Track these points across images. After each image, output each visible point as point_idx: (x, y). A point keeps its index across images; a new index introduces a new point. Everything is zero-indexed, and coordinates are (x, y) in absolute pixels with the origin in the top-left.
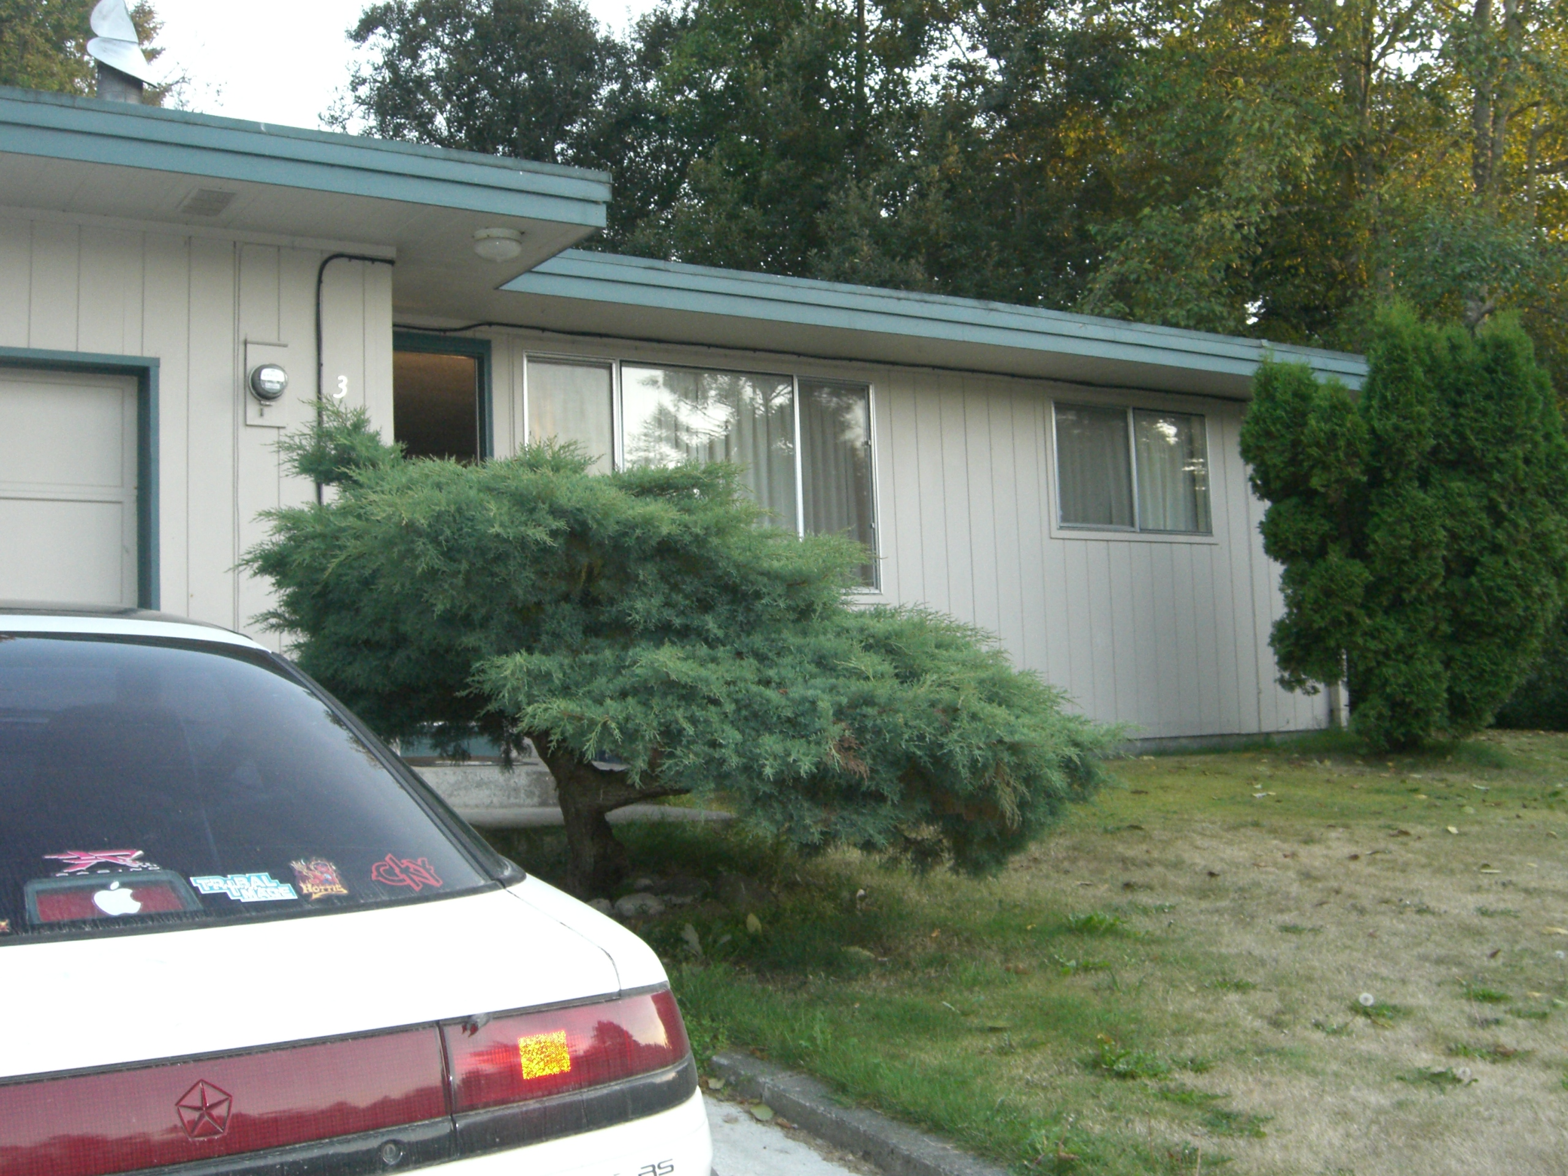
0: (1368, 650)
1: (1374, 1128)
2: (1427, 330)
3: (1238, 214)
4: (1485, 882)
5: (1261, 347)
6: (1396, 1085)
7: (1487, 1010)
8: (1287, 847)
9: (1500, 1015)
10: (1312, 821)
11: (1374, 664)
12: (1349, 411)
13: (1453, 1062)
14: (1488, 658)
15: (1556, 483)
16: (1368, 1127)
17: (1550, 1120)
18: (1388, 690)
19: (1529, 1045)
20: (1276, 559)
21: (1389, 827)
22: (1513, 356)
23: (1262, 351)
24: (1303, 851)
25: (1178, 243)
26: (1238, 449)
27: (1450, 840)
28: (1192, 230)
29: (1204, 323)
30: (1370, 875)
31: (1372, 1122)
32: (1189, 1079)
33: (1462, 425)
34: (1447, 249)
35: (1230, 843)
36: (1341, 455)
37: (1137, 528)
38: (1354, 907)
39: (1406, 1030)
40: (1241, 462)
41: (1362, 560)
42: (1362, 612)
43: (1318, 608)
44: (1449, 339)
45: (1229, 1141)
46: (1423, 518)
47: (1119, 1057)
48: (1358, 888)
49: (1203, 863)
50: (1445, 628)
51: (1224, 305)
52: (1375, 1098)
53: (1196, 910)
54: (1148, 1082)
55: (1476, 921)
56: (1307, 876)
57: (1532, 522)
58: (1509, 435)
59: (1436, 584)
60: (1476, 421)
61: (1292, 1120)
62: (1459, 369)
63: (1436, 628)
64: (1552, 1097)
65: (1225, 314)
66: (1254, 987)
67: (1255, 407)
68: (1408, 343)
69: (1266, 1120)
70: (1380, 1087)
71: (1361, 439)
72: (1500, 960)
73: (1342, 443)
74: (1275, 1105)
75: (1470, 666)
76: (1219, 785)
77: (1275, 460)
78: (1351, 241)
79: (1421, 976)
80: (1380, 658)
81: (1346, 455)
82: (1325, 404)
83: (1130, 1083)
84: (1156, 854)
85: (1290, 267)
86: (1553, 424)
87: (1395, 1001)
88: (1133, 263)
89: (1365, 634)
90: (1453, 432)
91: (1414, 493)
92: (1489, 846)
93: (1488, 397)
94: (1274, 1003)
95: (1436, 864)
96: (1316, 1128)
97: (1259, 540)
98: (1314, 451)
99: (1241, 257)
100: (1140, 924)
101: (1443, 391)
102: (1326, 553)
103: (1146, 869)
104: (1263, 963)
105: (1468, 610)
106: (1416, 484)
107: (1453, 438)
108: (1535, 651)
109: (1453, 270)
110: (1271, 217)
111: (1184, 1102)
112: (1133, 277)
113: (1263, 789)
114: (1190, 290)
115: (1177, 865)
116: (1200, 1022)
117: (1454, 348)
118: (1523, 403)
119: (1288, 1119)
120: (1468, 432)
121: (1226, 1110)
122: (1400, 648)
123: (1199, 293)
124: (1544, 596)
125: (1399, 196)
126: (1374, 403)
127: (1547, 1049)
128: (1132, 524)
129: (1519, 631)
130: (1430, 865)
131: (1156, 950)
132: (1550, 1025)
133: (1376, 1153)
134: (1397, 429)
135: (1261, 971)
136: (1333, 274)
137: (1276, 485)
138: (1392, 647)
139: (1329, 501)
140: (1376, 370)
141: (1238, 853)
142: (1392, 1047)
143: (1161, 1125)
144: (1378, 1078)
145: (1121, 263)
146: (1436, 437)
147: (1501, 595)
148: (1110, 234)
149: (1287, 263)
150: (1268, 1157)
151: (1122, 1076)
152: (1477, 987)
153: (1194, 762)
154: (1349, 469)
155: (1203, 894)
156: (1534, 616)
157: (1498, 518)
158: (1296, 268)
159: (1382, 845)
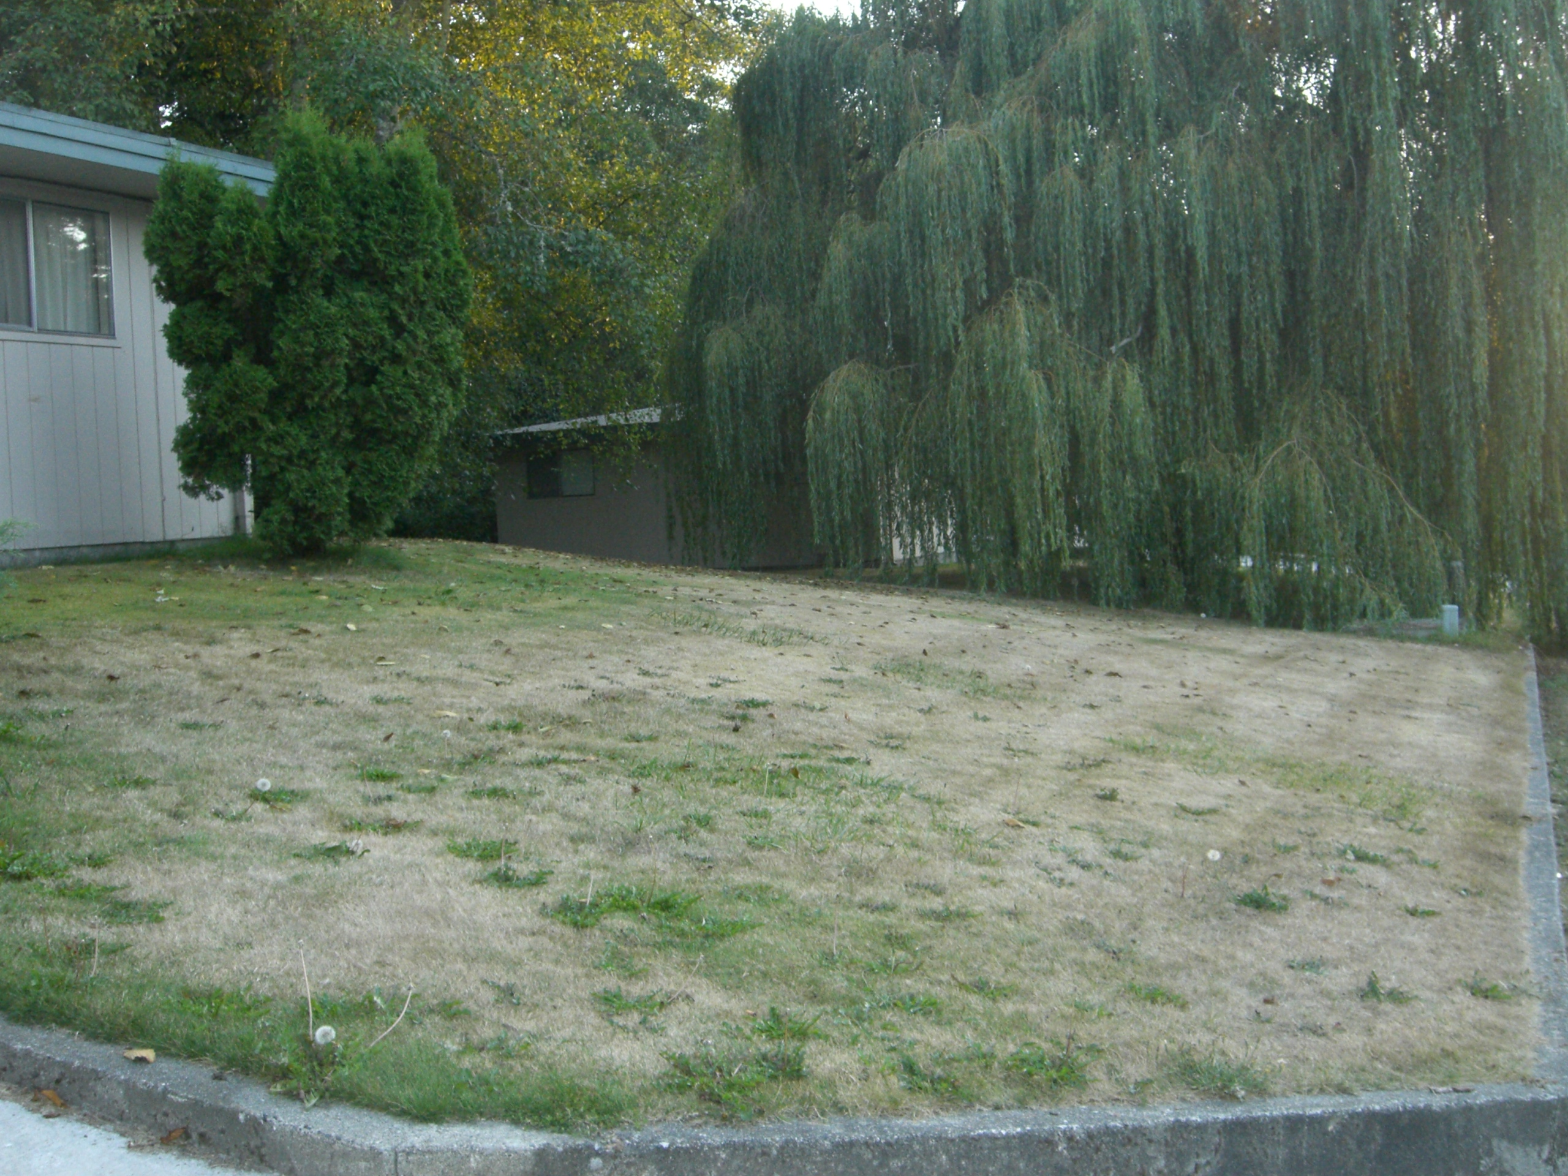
0: (272, 455)
1: (272, 903)
2: (335, 142)
3: (153, 9)
4: (381, 673)
5: (169, 145)
6: (293, 862)
7: (381, 789)
8: (190, 649)
9: (392, 792)
10: (214, 623)
11: (277, 469)
12: (256, 215)
13: (347, 837)
14: (387, 464)
15: (453, 297)
16: (266, 903)
17: (436, 881)
18: (291, 495)
19: (418, 816)
20: (180, 363)
21: (291, 626)
22: (417, 172)
23: (170, 149)
24: (205, 652)
25: (89, 33)
26: (142, 249)
27: (348, 636)
28: (104, 21)
29: (113, 118)
30: (271, 672)
31: (269, 897)
32: (87, 874)
33: (366, 237)
34: (361, 65)
35: (131, 647)
36: (247, 259)
37: (35, 329)
38: (255, 702)
39: (303, 811)
40: (146, 262)
41: (266, 366)
42: (266, 418)
43: (222, 412)
44: (357, 151)
45: (129, 929)
46: (327, 325)
47: (13, 859)
48: (258, 684)
49: (103, 668)
50: (347, 435)
51: (136, 103)
52: (273, 876)
53: (96, 712)
54: (44, 881)
55: (371, 709)
56: (209, 675)
57: (429, 333)
58: (411, 250)
59: (338, 391)
60: (380, 233)
61: (192, 903)
62: (365, 181)
63: (338, 434)
64: (439, 860)
65: (136, 112)
66: (154, 783)
67: (161, 207)
68: (316, 152)
69: (165, 905)
70: (278, 864)
71: (268, 245)
72: (393, 742)
73: (248, 247)
74: (174, 891)
75: (370, 471)
76: (120, 592)
77: (181, 261)
78: (269, 49)
79: (319, 762)
80: (283, 464)
81: (252, 258)
82: (233, 207)
83: (26, 884)
84: (53, 661)
85: (206, 71)
86: (452, 241)
87: (295, 786)
88: (39, 51)
89: (269, 440)
90: (358, 242)
91: (318, 301)
92: (385, 640)
93: (392, 211)
94: (174, 797)
95: (335, 659)
96: (214, 908)
97: (163, 343)
98: (220, 254)
99: (155, 55)
100: (36, 730)
101: (349, 203)
102: (231, 358)
103: (43, 675)
104: (163, 759)
105: (368, 417)
106: (321, 292)
107: (358, 249)
108: (431, 457)
109: (367, 87)
110: (188, 16)
111: (82, 897)
112: (39, 65)
113: (166, 594)
114: (100, 85)
115: (76, 671)
116: (98, 820)
117: (361, 160)
118: (424, 219)
119: (188, 902)
120: (372, 245)
121: (126, 900)
122: (303, 454)
123: (109, 88)
124: (440, 406)
125: (317, 8)
126: (282, 209)
127: (435, 819)
128: (30, 324)
129: (416, 439)
130: (329, 660)
131: (52, 754)
132: (438, 798)
133: (274, 925)
134: (302, 236)
135: (161, 768)
136: (248, 82)
137: (182, 287)
138: (295, 452)
139: (234, 306)
140: (284, 176)
141: (139, 656)
142: (290, 828)
143: (58, 921)
144: (276, 857)
145: (27, 49)
146: (341, 247)
147: (400, 403)
148: (15, 17)
149: (203, 66)
150: (168, 940)
151: (17, 878)
152: (371, 768)
153: (96, 570)
154: (255, 274)
155: (102, 698)
156: (431, 424)
157: (399, 330)
158: (211, 71)
159: (283, 643)
